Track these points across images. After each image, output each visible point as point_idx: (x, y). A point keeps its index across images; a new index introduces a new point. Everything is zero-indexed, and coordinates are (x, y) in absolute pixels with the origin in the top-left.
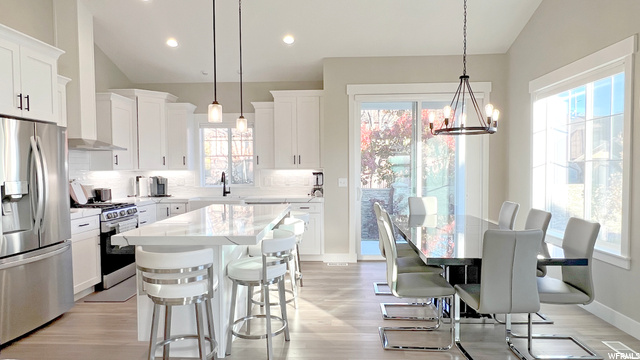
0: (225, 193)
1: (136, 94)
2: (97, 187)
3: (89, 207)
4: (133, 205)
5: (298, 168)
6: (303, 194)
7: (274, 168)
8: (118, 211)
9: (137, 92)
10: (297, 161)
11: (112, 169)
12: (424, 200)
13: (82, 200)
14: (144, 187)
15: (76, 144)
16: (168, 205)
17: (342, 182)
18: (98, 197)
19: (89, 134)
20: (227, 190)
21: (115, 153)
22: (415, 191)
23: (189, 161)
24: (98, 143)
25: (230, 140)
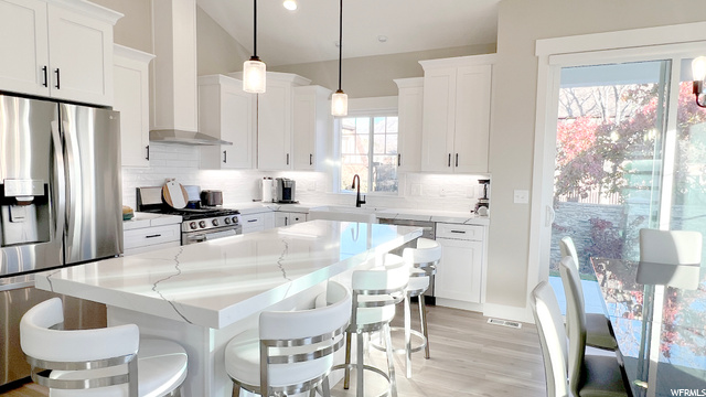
0: (359, 203)
5: (454, 173)
6: (464, 212)
7: (420, 172)
8: (207, 220)
10: (453, 162)
11: (219, 168)
12: (676, 235)
17: (521, 197)
19: (185, 124)
20: (362, 200)
21: (224, 148)
22: (656, 218)
23: (316, 160)
25: (372, 133)
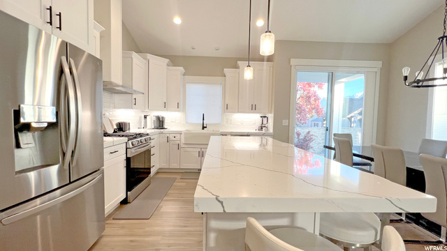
0: (204, 128)
1: (148, 58)
2: (120, 120)
3: (115, 136)
4: (148, 134)
8: (139, 139)
9: (149, 56)
10: (254, 108)
11: (132, 108)
13: (110, 131)
14: (151, 122)
16: (168, 135)
17: (285, 122)
18: (121, 128)
20: (205, 126)
21: (135, 96)
23: (181, 106)
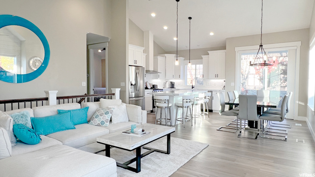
2: (153, 84)
3: (151, 89)
4: (162, 89)
5: (217, 79)
7: (209, 79)
8: (158, 91)
9: (166, 55)
10: (217, 76)
11: (157, 79)
12: (264, 91)
14: (168, 85)
15: (148, 71)
18: (154, 87)
19: (151, 69)
20: (193, 87)
21: (158, 74)
23: (181, 76)
24: (154, 71)
25: (196, 69)
